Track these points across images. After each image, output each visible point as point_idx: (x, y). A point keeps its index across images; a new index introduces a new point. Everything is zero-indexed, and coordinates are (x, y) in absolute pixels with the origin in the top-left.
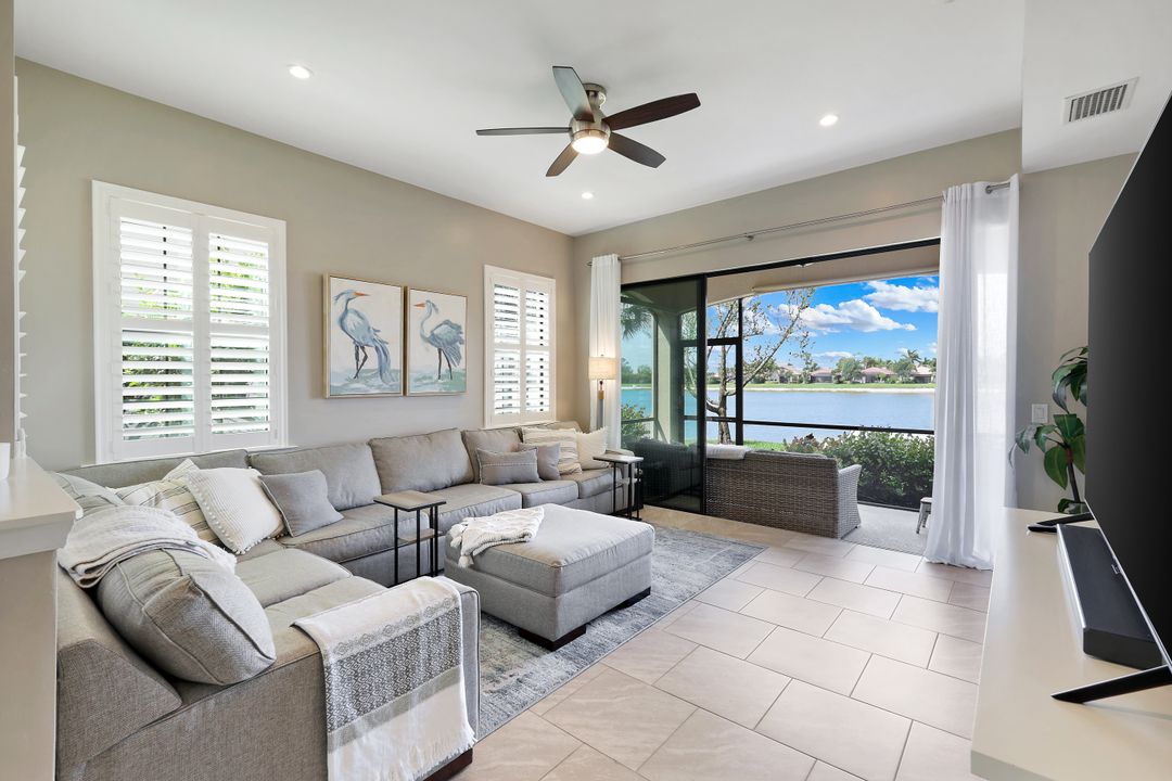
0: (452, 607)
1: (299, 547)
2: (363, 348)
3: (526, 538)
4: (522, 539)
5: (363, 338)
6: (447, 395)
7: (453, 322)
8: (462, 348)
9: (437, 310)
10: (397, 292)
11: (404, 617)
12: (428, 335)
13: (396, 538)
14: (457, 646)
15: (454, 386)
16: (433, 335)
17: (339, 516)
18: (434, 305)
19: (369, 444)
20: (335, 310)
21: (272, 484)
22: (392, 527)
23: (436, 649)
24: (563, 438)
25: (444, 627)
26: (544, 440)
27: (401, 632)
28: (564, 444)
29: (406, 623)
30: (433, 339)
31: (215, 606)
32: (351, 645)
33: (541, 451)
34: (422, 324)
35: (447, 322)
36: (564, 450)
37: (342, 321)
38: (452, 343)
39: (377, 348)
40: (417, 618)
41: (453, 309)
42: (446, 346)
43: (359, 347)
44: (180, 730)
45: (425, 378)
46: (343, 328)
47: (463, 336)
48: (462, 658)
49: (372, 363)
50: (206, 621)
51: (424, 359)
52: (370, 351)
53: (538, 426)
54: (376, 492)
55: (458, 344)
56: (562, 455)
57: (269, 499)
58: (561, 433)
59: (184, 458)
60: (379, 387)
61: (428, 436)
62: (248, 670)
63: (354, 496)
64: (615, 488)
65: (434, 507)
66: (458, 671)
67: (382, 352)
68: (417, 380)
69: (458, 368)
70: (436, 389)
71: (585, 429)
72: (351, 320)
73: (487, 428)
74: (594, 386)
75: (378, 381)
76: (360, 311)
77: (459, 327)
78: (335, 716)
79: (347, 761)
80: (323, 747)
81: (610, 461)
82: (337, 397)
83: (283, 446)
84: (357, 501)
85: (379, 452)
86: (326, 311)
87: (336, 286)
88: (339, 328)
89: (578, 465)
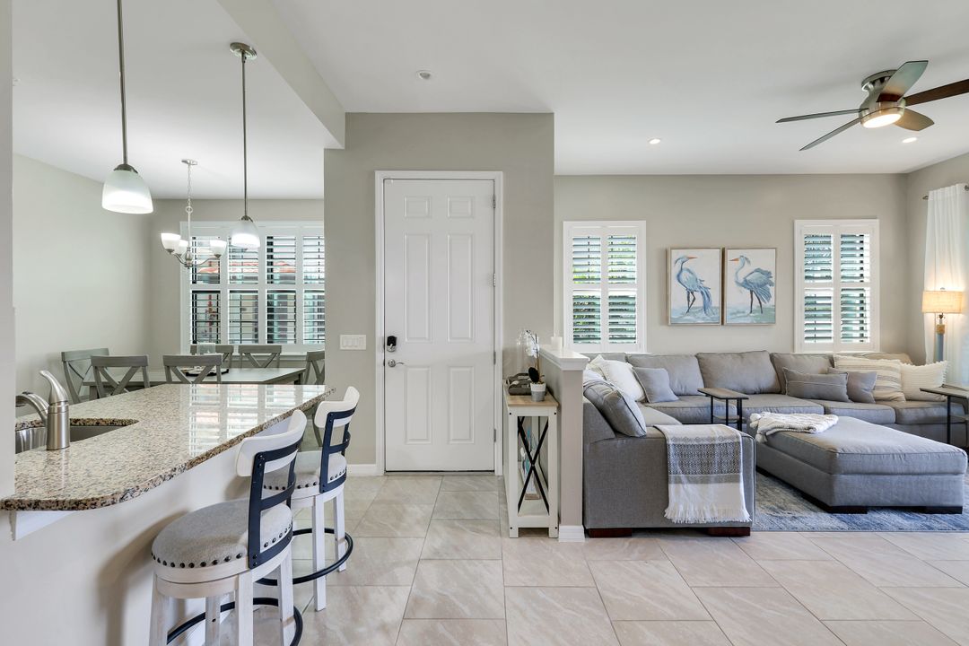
0: (736, 440)
1: (654, 408)
2: (692, 293)
3: (811, 431)
4: (808, 430)
5: (693, 286)
6: (759, 324)
7: (764, 269)
8: (772, 290)
9: (749, 262)
10: (717, 253)
11: (706, 437)
12: (741, 281)
13: (712, 416)
14: (738, 463)
15: (765, 318)
16: (746, 280)
17: (677, 398)
18: (746, 259)
19: (696, 356)
20: (674, 270)
21: (639, 372)
22: (710, 409)
23: (725, 460)
24: (881, 368)
25: (730, 450)
26: (860, 367)
27: (704, 443)
28: (883, 372)
29: (708, 440)
30: (746, 284)
31: (626, 403)
32: (679, 440)
33: (851, 376)
34: (737, 273)
35: (757, 270)
36: (880, 378)
37: (678, 276)
38: (762, 285)
39: (702, 293)
40: (714, 439)
42: (758, 287)
43: (690, 292)
44: (615, 445)
45: (738, 312)
46: (679, 281)
47: (773, 280)
48: (742, 469)
49: (699, 302)
50: (623, 408)
51: (738, 298)
52: (698, 295)
53: (855, 355)
54: (701, 386)
55: (768, 286)
56: (878, 383)
57: (637, 380)
58: (881, 362)
59: (597, 355)
60: (703, 318)
61: (741, 355)
62: (637, 433)
63: (686, 387)
64: (949, 424)
65: (739, 400)
66: (739, 476)
67: (706, 295)
68: (732, 314)
69: (767, 304)
70: (748, 320)
72: (684, 276)
73: (796, 353)
74: (930, 321)
75: (703, 315)
76: (691, 270)
77: (769, 273)
78: (672, 468)
79: (677, 492)
80: (667, 481)
81: (945, 395)
82: (675, 324)
83: (644, 353)
84: (688, 391)
85: (703, 362)
86: (669, 271)
87: (675, 254)
88: (677, 281)
89: (901, 395)
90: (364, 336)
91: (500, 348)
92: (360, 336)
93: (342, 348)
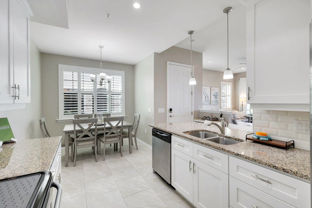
5: (206, 95)
6: (216, 104)
8: (218, 96)
9: (215, 90)
10: (210, 88)
28: (237, 114)
30: (214, 95)
34: (213, 93)
35: (216, 92)
36: (237, 115)
41: (217, 90)
42: (216, 96)
43: (205, 97)
45: (213, 102)
47: (218, 94)
49: (207, 100)
51: (213, 98)
58: (235, 111)
67: (208, 97)
71: (239, 111)
72: (205, 93)
74: (240, 103)
75: (207, 102)
76: (206, 91)
88: (203, 94)
89: (240, 118)
90: (164, 109)
91: (193, 111)
92: (163, 109)
93: (158, 112)
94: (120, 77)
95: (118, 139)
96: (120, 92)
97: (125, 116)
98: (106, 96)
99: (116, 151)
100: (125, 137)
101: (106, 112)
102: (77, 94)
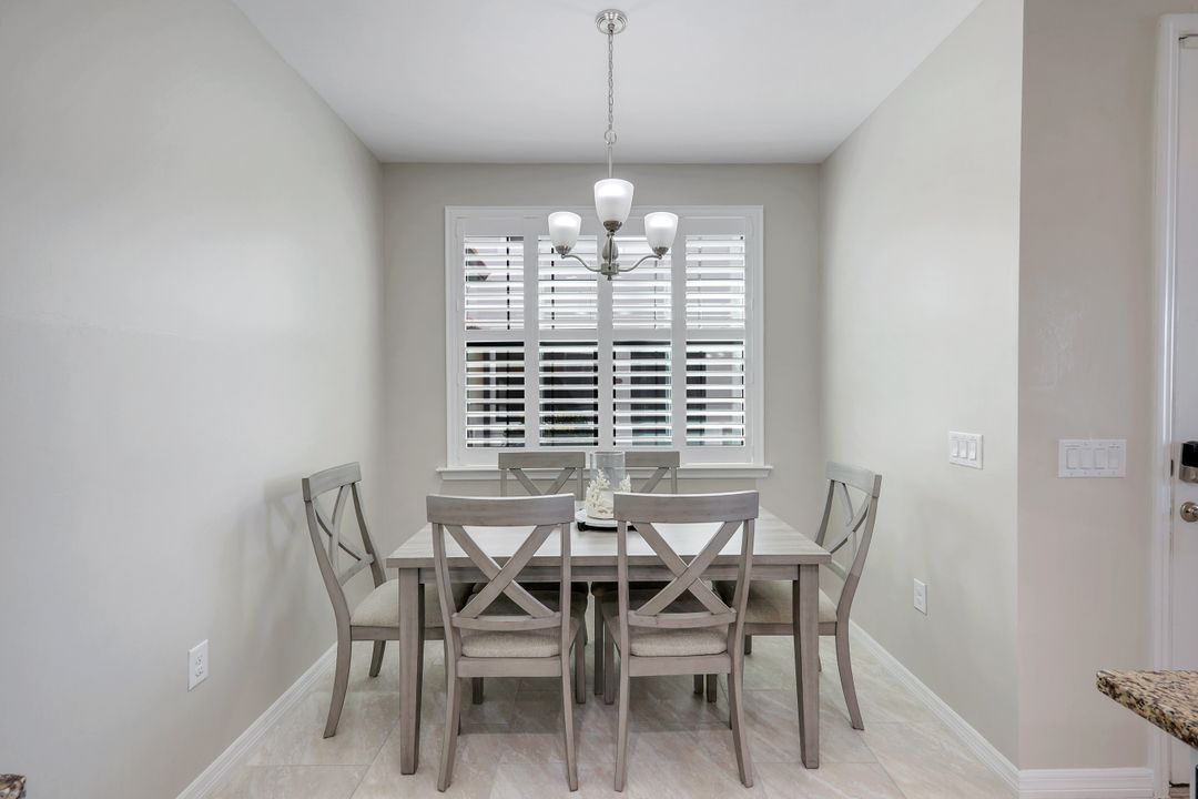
90: (1122, 444)
92: (1111, 441)
93: (1064, 473)
94: (737, 245)
95: (718, 646)
96: (734, 325)
97: (761, 465)
98: (662, 355)
99: (708, 701)
100: (767, 629)
101: (660, 438)
102: (521, 344)
